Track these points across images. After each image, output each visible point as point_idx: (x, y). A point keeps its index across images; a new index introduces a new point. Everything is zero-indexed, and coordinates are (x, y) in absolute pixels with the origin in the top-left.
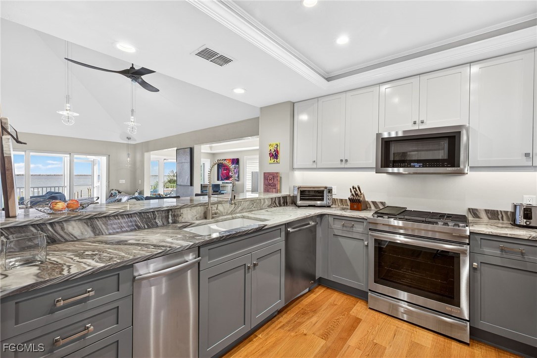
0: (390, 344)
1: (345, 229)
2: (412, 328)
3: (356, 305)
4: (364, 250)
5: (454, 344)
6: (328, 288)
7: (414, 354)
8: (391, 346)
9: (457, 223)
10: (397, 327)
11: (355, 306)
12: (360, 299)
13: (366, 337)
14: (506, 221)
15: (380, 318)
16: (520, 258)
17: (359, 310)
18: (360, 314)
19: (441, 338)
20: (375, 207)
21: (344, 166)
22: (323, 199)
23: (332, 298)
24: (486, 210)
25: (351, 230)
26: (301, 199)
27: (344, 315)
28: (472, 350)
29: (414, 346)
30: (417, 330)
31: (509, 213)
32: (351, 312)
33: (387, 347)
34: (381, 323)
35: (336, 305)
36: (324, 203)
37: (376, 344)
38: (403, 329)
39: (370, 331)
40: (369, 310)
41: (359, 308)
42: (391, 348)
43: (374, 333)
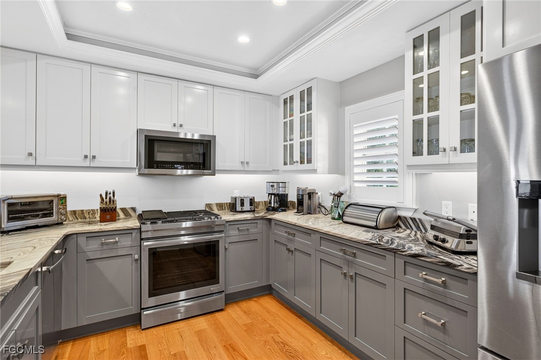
0: (184, 346)
1: (105, 247)
2: (187, 322)
3: (127, 335)
4: (133, 266)
5: (217, 314)
6: (74, 340)
7: (204, 340)
8: (186, 347)
9: (210, 216)
10: (178, 329)
11: (128, 338)
12: (125, 327)
13: (162, 356)
14: (227, 211)
15: (159, 332)
16: (247, 233)
17: (134, 337)
18: (139, 340)
19: (209, 316)
20: (125, 214)
21: (90, 164)
22: (52, 213)
23: (92, 347)
24: (216, 204)
25: (115, 247)
26: (10, 219)
27: (123, 353)
28: (227, 312)
29: (199, 333)
30: (192, 321)
31: (228, 204)
32: (128, 346)
33: (185, 350)
34: (164, 336)
35: (104, 350)
36: (54, 218)
37: (175, 354)
38: (183, 327)
39: (161, 348)
40: (143, 331)
41: (132, 336)
42: (187, 348)
43: (165, 347)
